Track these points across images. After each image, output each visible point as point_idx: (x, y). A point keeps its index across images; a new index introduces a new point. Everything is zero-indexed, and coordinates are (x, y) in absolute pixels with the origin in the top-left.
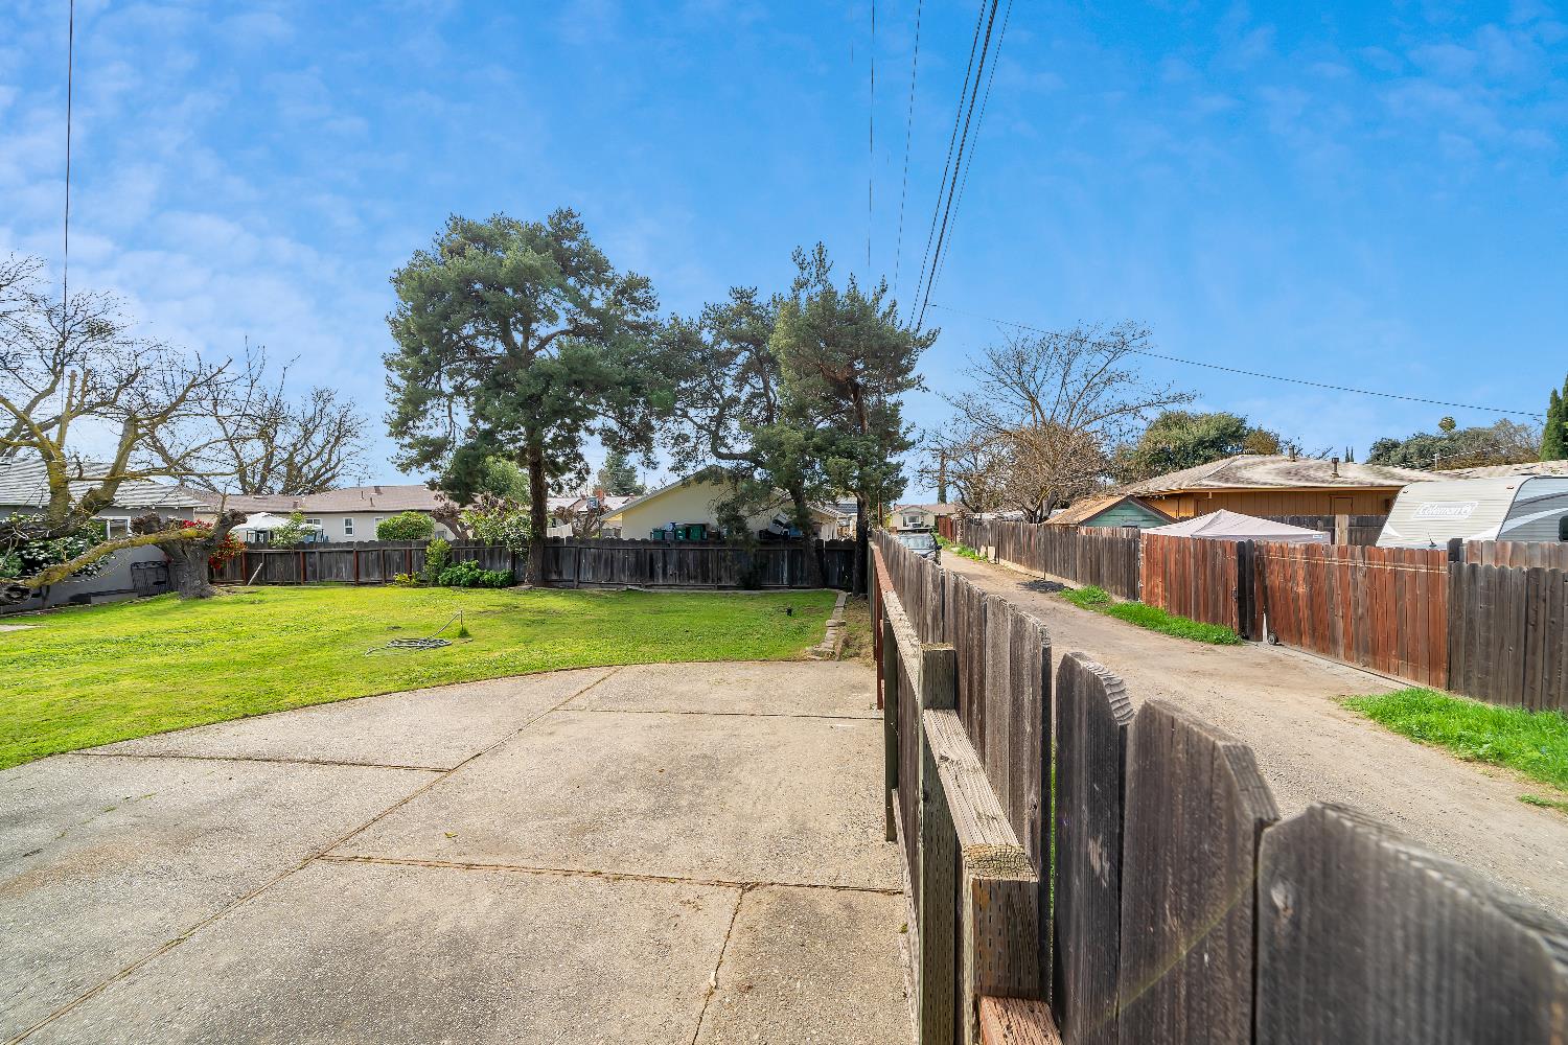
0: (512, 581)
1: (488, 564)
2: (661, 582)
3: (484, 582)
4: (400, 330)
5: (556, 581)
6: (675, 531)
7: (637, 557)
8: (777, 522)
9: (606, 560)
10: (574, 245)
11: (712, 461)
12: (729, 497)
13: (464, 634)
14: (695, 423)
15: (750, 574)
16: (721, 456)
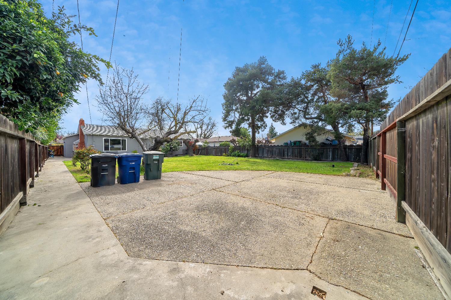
0: (247, 156)
1: (242, 151)
2: (286, 157)
3: (241, 156)
4: (225, 97)
5: (257, 156)
6: (291, 143)
7: (279, 151)
8: (327, 140)
9: (271, 151)
10: (264, 66)
11: (303, 120)
12: (310, 131)
13: (237, 163)
14: (298, 109)
15: (317, 156)
16: (307, 119)
